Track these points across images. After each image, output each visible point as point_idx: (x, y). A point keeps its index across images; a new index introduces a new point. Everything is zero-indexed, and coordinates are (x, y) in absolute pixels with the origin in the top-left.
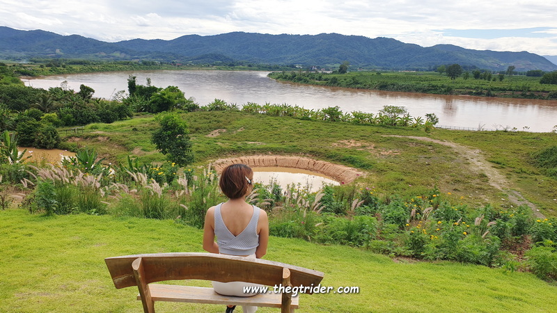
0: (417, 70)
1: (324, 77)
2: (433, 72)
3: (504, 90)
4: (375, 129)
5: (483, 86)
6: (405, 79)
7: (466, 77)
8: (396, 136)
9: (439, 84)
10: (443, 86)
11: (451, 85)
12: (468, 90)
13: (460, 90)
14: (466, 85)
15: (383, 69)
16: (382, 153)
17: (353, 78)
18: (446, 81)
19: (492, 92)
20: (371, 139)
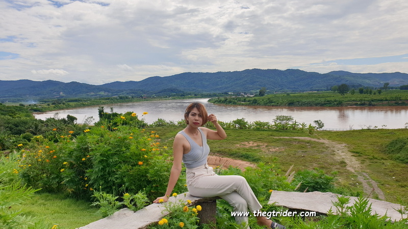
0: (318, 90)
3: (382, 100)
4: (270, 133)
5: (366, 99)
7: (353, 93)
8: (284, 137)
9: (332, 99)
11: (341, 100)
12: (354, 103)
13: (348, 103)
14: (353, 99)
15: (293, 91)
16: (270, 150)
17: (269, 99)
18: (338, 97)
20: (265, 140)
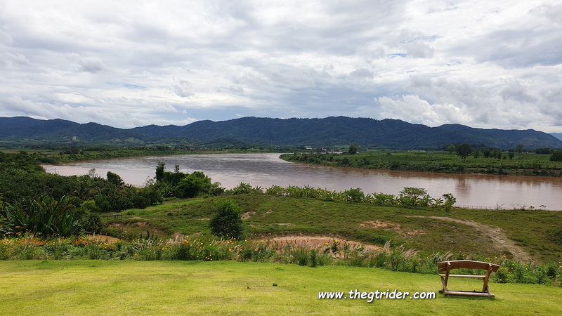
0: (426, 149)
1: (335, 158)
2: (443, 151)
3: (516, 168)
4: (397, 210)
5: (494, 165)
6: (415, 159)
7: (477, 156)
8: (419, 216)
9: (450, 163)
10: (454, 166)
11: (462, 164)
12: (479, 169)
13: (472, 169)
14: (477, 164)
15: (392, 149)
16: (408, 233)
17: (364, 159)
19: (504, 171)
20: (395, 219)
